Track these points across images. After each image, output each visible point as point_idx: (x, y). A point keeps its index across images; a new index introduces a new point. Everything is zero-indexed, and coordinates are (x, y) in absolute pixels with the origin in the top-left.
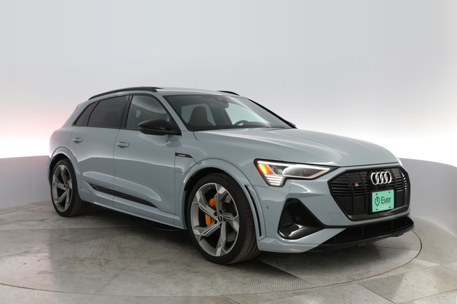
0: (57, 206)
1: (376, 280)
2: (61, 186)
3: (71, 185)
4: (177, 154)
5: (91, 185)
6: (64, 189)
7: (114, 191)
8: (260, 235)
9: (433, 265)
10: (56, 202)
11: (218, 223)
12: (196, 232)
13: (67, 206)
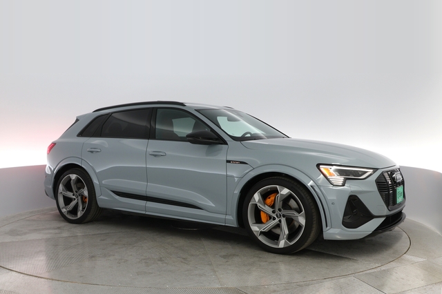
0: (65, 214)
1: (370, 274)
2: (70, 195)
3: (86, 193)
4: (228, 162)
5: (114, 192)
6: (74, 197)
7: (147, 197)
8: (327, 226)
9: (422, 260)
10: (64, 210)
11: (277, 220)
12: (255, 228)
13: (80, 214)
